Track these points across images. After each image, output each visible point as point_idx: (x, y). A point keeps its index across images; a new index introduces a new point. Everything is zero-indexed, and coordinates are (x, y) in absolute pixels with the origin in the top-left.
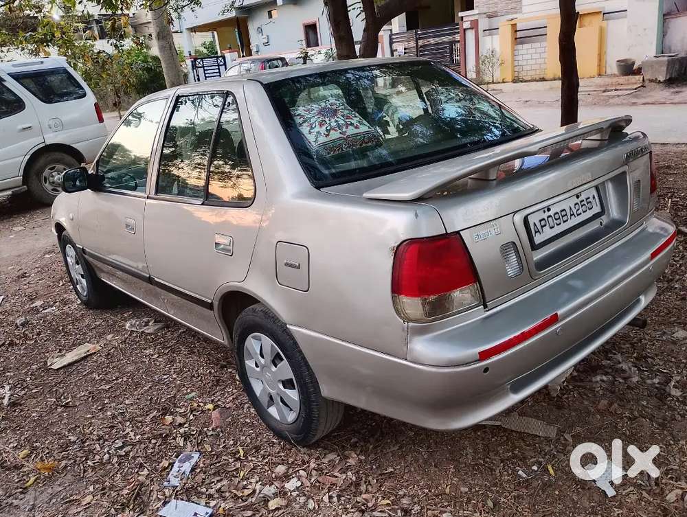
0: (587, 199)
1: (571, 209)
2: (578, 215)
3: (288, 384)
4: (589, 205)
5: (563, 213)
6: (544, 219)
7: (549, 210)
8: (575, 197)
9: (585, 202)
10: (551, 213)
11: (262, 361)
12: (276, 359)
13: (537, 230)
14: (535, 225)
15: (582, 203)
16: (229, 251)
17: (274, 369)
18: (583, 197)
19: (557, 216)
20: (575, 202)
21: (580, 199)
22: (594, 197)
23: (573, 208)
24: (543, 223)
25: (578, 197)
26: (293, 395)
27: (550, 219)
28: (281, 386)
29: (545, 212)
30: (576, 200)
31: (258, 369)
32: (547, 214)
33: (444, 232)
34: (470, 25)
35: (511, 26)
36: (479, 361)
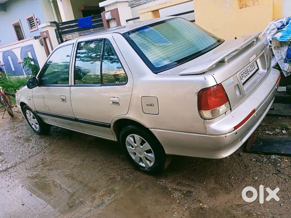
1: (249, 69)
2: (252, 71)
3: (149, 151)
4: (254, 67)
5: (248, 71)
6: (242, 74)
11: (136, 145)
12: (142, 143)
14: (240, 77)
15: (252, 66)
16: (118, 103)
17: (141, 147)
19: (246, 72)
20: (250, 66)
22: (255, 64)
24: (243, 76)
26: (151, 155)
27: (244, 74)
28: (145, 153)
31: (133, 149)
33: (216, 84)
34: (111, 16)
35: (151, 12)
36: (234, 130)
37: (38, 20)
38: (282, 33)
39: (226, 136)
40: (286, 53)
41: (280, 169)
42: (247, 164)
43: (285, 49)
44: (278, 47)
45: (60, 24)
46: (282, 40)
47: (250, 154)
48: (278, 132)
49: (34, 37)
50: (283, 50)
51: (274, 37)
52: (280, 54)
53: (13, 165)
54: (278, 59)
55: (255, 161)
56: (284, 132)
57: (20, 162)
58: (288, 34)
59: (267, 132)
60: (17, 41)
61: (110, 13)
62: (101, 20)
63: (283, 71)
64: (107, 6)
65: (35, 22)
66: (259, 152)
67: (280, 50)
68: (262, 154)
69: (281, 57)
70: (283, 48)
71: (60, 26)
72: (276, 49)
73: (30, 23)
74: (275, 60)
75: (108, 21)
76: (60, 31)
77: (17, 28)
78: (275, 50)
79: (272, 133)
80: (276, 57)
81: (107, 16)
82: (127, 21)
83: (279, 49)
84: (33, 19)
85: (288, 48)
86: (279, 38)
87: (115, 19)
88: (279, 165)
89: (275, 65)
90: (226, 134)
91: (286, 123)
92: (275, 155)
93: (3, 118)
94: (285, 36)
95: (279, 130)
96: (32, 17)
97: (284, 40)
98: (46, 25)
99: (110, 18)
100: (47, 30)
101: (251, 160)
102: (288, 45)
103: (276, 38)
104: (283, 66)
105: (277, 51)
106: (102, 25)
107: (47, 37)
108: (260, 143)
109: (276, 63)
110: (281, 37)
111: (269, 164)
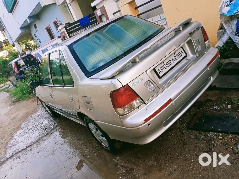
0: (179, 53)
1: (172, 59)
2: (176, 60)
3: (102, 136)
4: (180, 55)
5: (170, 62)
6: (162, 67)
7: (163, 63)
8: (174, 54)
9: (178, 55)
10: (165, 63)
11: (94, 130)
12: (97, 130)
13: (160, 71)
14: (159, 70)
15: (177, 55)
16: (73, 100)
18: (177, 53)
19: (167, 64)
20: (174, 56)
21: (176, 54)
22: (182, 51)
23: (173, 58)
24: (162, 68)
25: (175, 54)
26: (105, 139)
27: (165, 66)
29: (162, 64)
30: (174, 55)
32: (163, 64)
33: (122, 86)
34: (101, 13)
35: (127, 4)
36: (145, 122)
37: (60, 22)
38: (230, 7)
39: (138, 128)
40: (236, 26)
41: (213, 147)
42: (185, 142)
43: (235, 22)
44: (228, 21)
45: (67, 27)
46: (230, 14)
47: (192, 131)
48: (224, 107)
49: (58, 37)
50: (233, 24)
51: (222, 13)
52: (231, 28)
53: (31, 145)
54: (230, 33)
55: (193, 138)
56: (230, 106)
57: (35, 142)
58: (235, 7)
59: (215, 107)
60: (51, 40)
61: (99, 10)
62: (95, 17)
63: (236, 43)
64: (97, 5)
65: (58, 24)
66: (199, 130)
67: (231, 23)
68: (202, 131)
69: (232, 31)
70: (233, 21)
71: (67, 28)
72: (226, 23)
73: (56, 25)
74: (227, 34)
75: (100, 17)
76: (68, 32)
77: (49, 30)
78: (225, 25)
79: (218, 108)
80: (227, 31)
81: (98, 13)
82: (114, 14)
83: (229, 22)
84: (57, 23)
85: (237, 20)
86: (226, 13)
87: (104, 14)
88: (213, 142)
89: (227, 39)
90: (138, 126)
91: (234, 97)
92: (213, 132)
93: (37, 104)
94: (233, 9)
95: (225, 105)
96: (56, 21)
97: (231, 14)
98: (62, 27)
99: (101, 14)
100: (63, 30)
101: (190, 137)
102: (237, 18)
103: (223, 13)
104: (236, 39)
105: (227, 25)
106: (96, 21)
107: (65, 36)
108: (203, 120)
109: (228, 36)
110: (229, 11)
111: (205, 142)
